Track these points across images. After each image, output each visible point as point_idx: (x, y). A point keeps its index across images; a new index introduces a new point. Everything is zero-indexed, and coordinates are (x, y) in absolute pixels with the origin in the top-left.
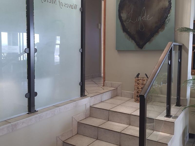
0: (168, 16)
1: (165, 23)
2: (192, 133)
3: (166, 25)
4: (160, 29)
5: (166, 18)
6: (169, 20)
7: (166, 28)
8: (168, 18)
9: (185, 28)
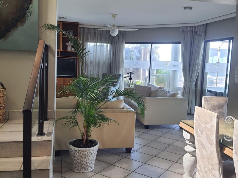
0: (30, 7)
1: (26, 15)
2: (58, 150)
3: (27, 18)
4: (19, 23)
5: (28, 9)
6: (31, 12)
7: (27, 22)
8: (30, 10)
9: (51, 25)
